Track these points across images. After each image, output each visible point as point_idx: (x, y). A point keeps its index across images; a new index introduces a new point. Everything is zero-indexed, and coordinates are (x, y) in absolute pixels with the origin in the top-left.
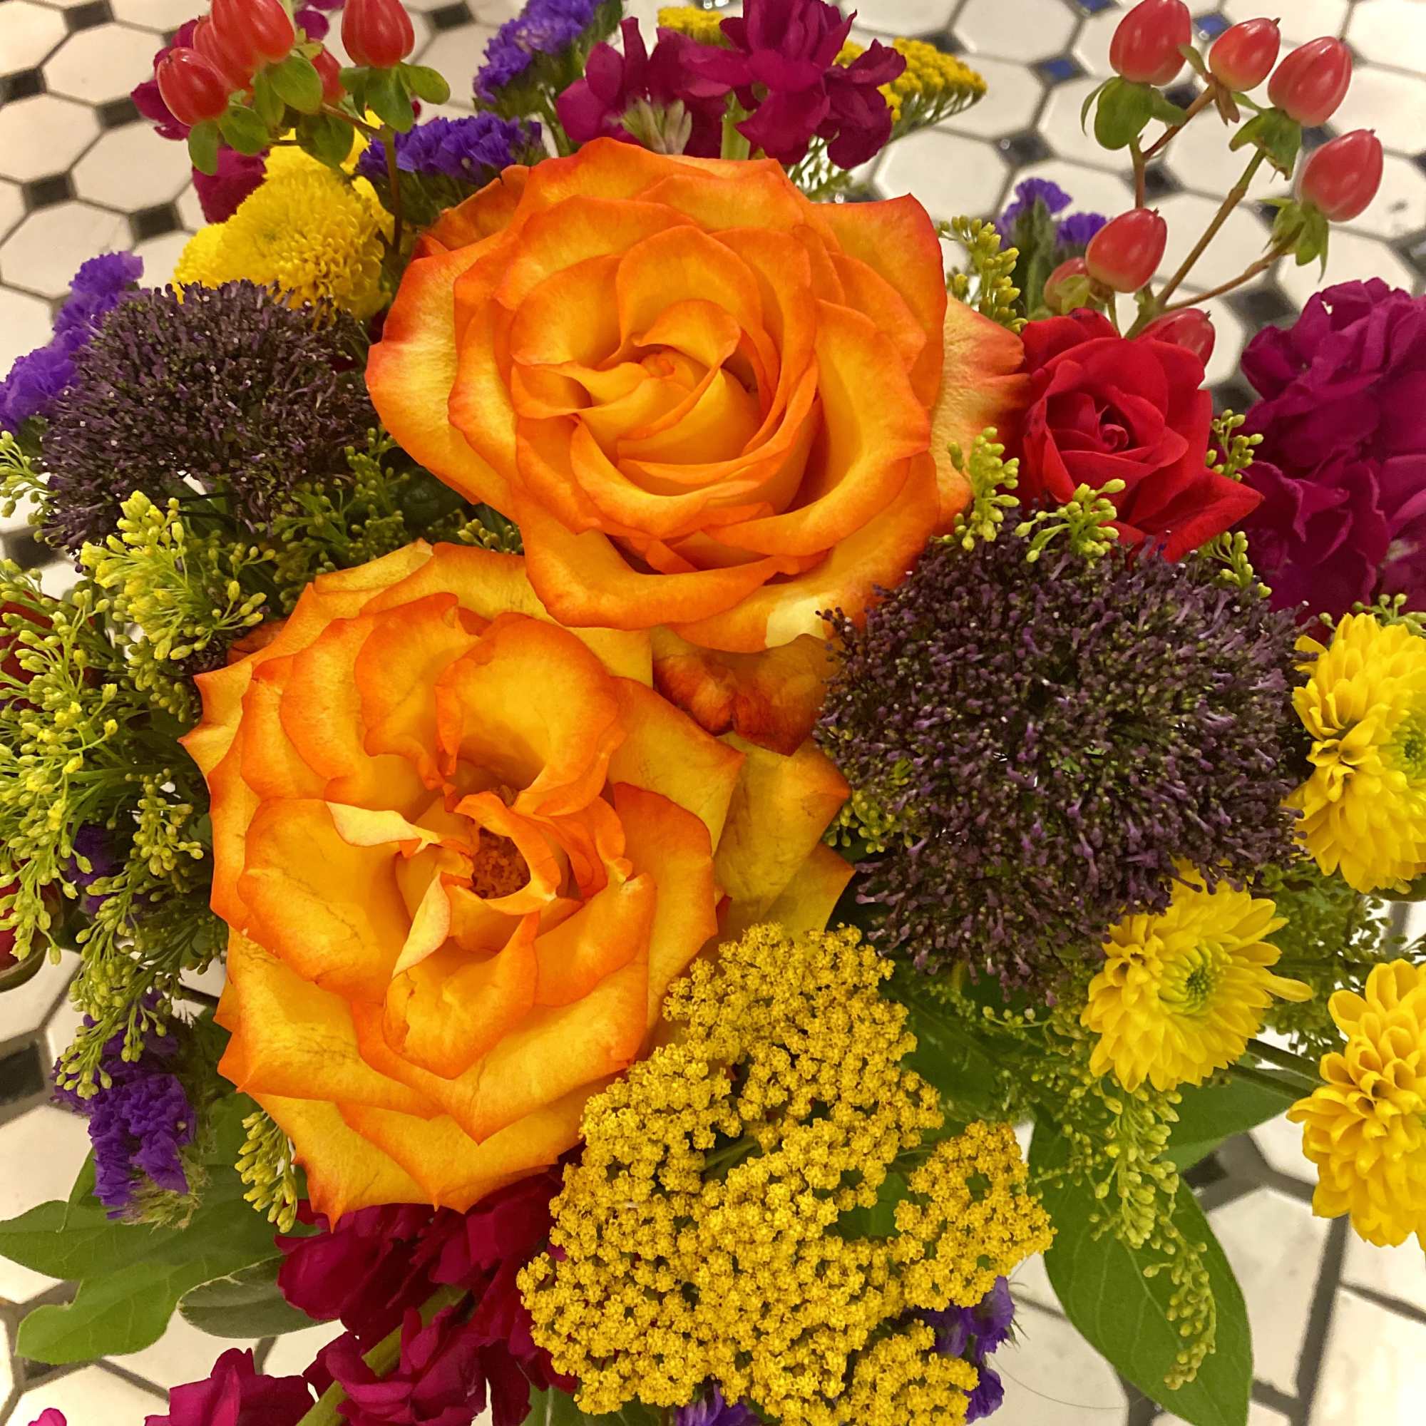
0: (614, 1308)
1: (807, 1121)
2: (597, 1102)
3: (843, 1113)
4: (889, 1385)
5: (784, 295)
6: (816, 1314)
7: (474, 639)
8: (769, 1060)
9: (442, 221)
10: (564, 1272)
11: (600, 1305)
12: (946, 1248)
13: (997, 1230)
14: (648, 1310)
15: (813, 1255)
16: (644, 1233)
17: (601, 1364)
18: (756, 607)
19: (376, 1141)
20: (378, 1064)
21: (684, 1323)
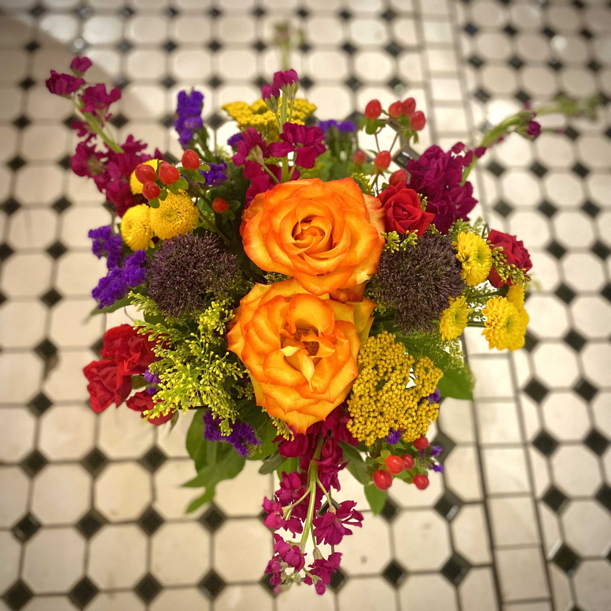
0: (368, 423)
1: (392, 372)
2: (355, 385)
3: (398, 367)
4: (424, 414)
5: (333, 210)
6: (407, 406)
7: (288, 303)
8: (381, 364)
9: (245, 213)
10: (356, 421)
11: (365, 424)
12: (426, 384)
13: (433, 377)
14: (375, 421)
15: (403, 396)
16: (370, 406)
17: (368, 435)
18: (352, 277)
19: (307, 414)
20: (307, 397)
21: (382, 420)
